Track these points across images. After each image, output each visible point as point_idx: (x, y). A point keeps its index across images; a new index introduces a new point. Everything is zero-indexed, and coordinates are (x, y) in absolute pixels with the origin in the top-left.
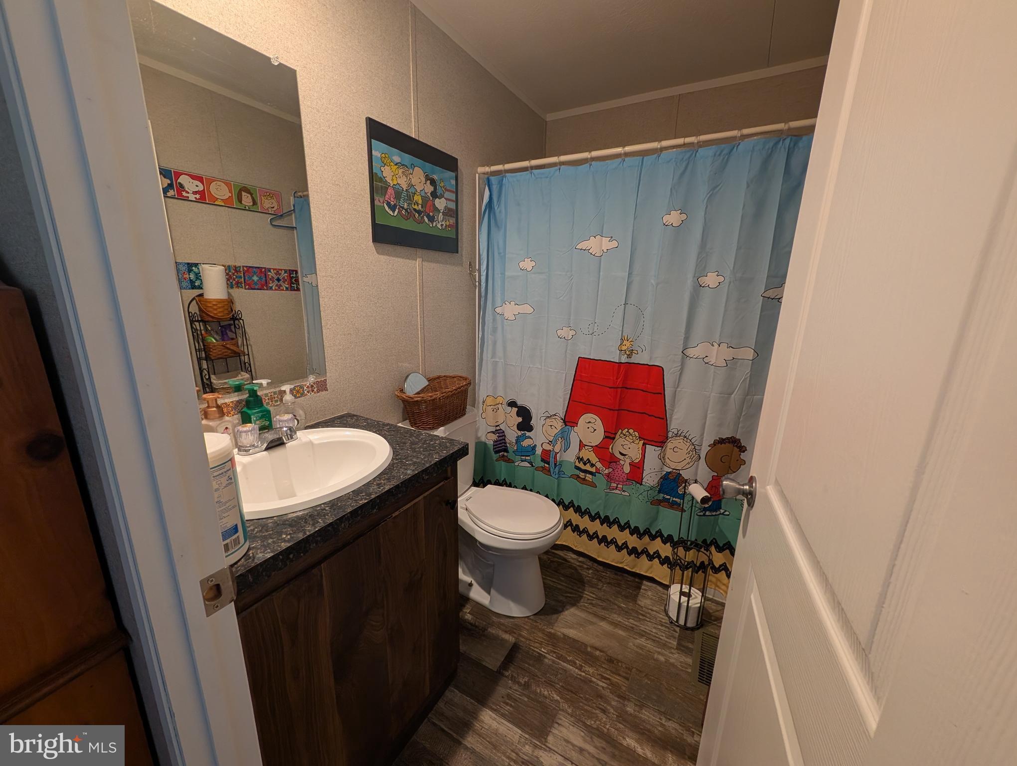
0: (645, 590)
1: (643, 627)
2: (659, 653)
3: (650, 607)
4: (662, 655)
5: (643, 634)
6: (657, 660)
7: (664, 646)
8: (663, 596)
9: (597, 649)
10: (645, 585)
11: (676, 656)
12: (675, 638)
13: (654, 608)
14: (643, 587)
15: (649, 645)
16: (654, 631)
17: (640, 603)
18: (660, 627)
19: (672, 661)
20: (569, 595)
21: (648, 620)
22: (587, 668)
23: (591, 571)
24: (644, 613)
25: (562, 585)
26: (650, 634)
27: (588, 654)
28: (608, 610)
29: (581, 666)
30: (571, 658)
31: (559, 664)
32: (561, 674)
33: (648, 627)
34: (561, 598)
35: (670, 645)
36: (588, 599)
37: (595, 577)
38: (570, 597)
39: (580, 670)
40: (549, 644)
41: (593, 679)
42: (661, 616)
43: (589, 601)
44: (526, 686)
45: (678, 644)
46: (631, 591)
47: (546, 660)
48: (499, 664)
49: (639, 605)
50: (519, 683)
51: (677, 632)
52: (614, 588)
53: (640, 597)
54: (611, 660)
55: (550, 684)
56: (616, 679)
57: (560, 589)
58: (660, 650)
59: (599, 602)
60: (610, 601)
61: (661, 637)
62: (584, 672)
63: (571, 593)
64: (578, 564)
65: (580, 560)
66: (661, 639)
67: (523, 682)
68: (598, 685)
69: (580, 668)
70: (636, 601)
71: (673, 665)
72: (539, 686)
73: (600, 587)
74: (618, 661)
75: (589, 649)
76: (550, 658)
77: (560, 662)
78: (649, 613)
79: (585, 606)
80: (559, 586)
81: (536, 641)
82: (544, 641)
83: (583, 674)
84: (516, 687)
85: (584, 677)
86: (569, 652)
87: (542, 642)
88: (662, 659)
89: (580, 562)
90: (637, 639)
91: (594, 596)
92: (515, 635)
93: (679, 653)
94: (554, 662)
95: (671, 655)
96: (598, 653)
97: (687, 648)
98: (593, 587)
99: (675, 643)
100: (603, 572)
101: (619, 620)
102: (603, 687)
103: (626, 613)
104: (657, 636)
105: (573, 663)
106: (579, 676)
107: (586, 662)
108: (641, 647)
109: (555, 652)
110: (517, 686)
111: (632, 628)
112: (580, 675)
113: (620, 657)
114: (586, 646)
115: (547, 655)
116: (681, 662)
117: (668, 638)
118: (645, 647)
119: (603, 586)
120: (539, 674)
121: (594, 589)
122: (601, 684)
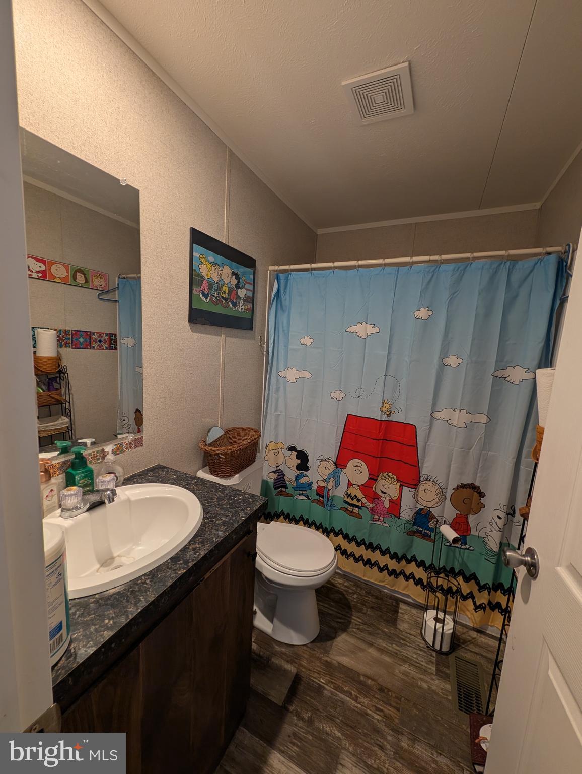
0: (402, 614)
1: (405, 653)
2: (422, 680)
3: (409, 631)
4: (427, 682)
5: (405, 660)
6: (420, 688)
7: (425, 671)
8: (418, 619)
9: (369, 678)
10: (402, 609)
11: (437, 682)
12: (433, 663)
13: (412, 632)
14: (400, 611)
15: (412, 671)
16: (415, 656)
17: (399, 627)
18: (419, 652)
19: (434, 688)
20: (340, 620)
21: (409, 644)
22: (362, 700)
23: (355, 596)
24: (404, 638)
25: (332, 610)
26: (411, 660)
27: (361, 683)
28: (374, 635)
29: (357, 697)
30: (347, 688)
31: (336, 695)
32: (340, 707)
33: (409, 653)
34: (334, 624)
35: (430, 671)
36: (356, 624)
37: (360, 601)
38: (340, 623)
39: (356, 701)
40: (326, 674)
41: (369, 712)
42: (419, 640)
43: (357, 627)
44: (310, 722)
45: (437, 670)
46: (391, 615)
47: (325, 692)
48: (283, 698)
49: (399, 630)
50: (302, 719)
51: (434, 657)
52: (376, 612)
53: (398, 622)
54: (381, 689)
55: (331, 718)
56: (389, 711)
57: (331, 614)
58: (422, 676)
59: (365, 627)
60: (374, 626)
61: (422, 663)
62: (360, 703)
63: (340, 618)
64: (344, 588)
65: (345, 584)
66: (421, 664)
67: (306, 718)
68: (373, 717)
69: (356, 699)
70: (396, 625)
71: (434, 691)
72: (321, 722)
73: (364, 611)
74: (389, 690)
75: (362, 678)
76: (328, 689)
77: (338, 693)
78: (409, 638)
79: (353, 632)
80: (331, 612)
81: (315, 670)
82: (321, 670)
83: (359, 706)
84: (301, 724)
85: (360, 709)
86: (345, 682)
87: (320, 671)
88: (425, 686)
89: (346, 586)
90: (401, 665)
91: (360, 621)
92: (296, 665)
93: (438, 680)
94: (332, 693)
95: (431, 681)
96: (369, 682)
97: (444, 673)
98: (359, 612)
99: (433, 668)
100: (366, 596)
101: (384, 645)
102: (378, 720)
103: (389, 638)
104: (418, 661)
105: (349, 694)
106: (355, 709)
107: (360, 693)
108: (405, 674)
109: (332, 683)
110: (301, 722)
111: (396, 653)
112: (357, 707)
113: (389, 686)
114: (359, 674)
115: (326, 686)
116: (442, 689)
117: (427, 663)
118: (409, 673)
119: (367, 611)
120: (320, 707)
121: (360, 614)
122: (376, 716)
